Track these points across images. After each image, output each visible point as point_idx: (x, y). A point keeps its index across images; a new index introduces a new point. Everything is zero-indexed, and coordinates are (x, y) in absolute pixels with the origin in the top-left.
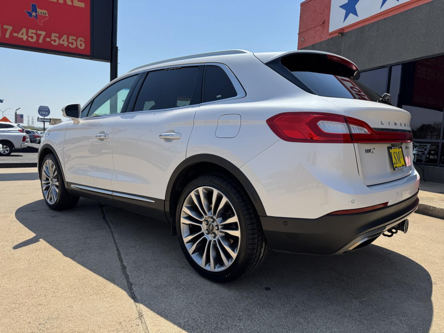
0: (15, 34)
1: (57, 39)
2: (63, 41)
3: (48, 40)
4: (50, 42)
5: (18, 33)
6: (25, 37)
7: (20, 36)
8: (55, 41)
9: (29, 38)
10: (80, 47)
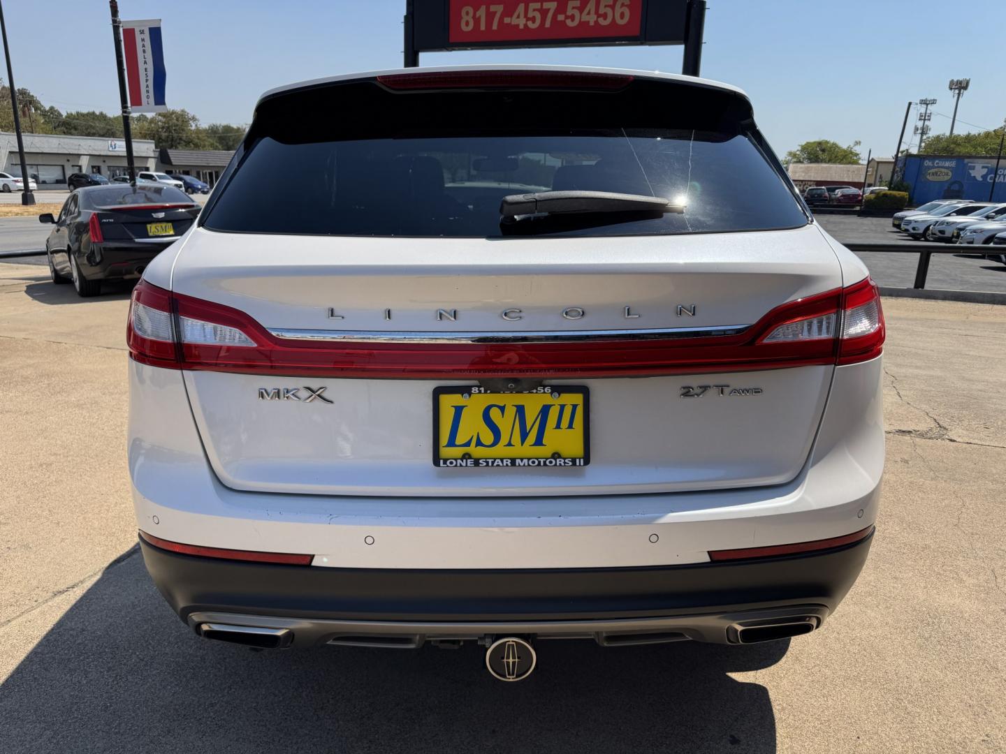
0: (507, 20)
1: (577, 13)
2: (589, 13)
3: (561, 17)
4: (563, 23)
5: (511, 16)
6: (521, 22)
7: (514, 21)
8: (572, 17)
9: (528, 22)
10: (620, 22)
